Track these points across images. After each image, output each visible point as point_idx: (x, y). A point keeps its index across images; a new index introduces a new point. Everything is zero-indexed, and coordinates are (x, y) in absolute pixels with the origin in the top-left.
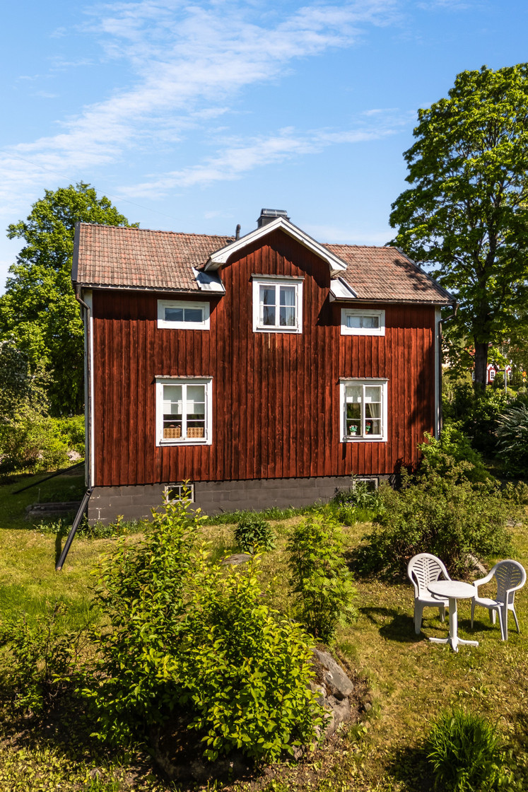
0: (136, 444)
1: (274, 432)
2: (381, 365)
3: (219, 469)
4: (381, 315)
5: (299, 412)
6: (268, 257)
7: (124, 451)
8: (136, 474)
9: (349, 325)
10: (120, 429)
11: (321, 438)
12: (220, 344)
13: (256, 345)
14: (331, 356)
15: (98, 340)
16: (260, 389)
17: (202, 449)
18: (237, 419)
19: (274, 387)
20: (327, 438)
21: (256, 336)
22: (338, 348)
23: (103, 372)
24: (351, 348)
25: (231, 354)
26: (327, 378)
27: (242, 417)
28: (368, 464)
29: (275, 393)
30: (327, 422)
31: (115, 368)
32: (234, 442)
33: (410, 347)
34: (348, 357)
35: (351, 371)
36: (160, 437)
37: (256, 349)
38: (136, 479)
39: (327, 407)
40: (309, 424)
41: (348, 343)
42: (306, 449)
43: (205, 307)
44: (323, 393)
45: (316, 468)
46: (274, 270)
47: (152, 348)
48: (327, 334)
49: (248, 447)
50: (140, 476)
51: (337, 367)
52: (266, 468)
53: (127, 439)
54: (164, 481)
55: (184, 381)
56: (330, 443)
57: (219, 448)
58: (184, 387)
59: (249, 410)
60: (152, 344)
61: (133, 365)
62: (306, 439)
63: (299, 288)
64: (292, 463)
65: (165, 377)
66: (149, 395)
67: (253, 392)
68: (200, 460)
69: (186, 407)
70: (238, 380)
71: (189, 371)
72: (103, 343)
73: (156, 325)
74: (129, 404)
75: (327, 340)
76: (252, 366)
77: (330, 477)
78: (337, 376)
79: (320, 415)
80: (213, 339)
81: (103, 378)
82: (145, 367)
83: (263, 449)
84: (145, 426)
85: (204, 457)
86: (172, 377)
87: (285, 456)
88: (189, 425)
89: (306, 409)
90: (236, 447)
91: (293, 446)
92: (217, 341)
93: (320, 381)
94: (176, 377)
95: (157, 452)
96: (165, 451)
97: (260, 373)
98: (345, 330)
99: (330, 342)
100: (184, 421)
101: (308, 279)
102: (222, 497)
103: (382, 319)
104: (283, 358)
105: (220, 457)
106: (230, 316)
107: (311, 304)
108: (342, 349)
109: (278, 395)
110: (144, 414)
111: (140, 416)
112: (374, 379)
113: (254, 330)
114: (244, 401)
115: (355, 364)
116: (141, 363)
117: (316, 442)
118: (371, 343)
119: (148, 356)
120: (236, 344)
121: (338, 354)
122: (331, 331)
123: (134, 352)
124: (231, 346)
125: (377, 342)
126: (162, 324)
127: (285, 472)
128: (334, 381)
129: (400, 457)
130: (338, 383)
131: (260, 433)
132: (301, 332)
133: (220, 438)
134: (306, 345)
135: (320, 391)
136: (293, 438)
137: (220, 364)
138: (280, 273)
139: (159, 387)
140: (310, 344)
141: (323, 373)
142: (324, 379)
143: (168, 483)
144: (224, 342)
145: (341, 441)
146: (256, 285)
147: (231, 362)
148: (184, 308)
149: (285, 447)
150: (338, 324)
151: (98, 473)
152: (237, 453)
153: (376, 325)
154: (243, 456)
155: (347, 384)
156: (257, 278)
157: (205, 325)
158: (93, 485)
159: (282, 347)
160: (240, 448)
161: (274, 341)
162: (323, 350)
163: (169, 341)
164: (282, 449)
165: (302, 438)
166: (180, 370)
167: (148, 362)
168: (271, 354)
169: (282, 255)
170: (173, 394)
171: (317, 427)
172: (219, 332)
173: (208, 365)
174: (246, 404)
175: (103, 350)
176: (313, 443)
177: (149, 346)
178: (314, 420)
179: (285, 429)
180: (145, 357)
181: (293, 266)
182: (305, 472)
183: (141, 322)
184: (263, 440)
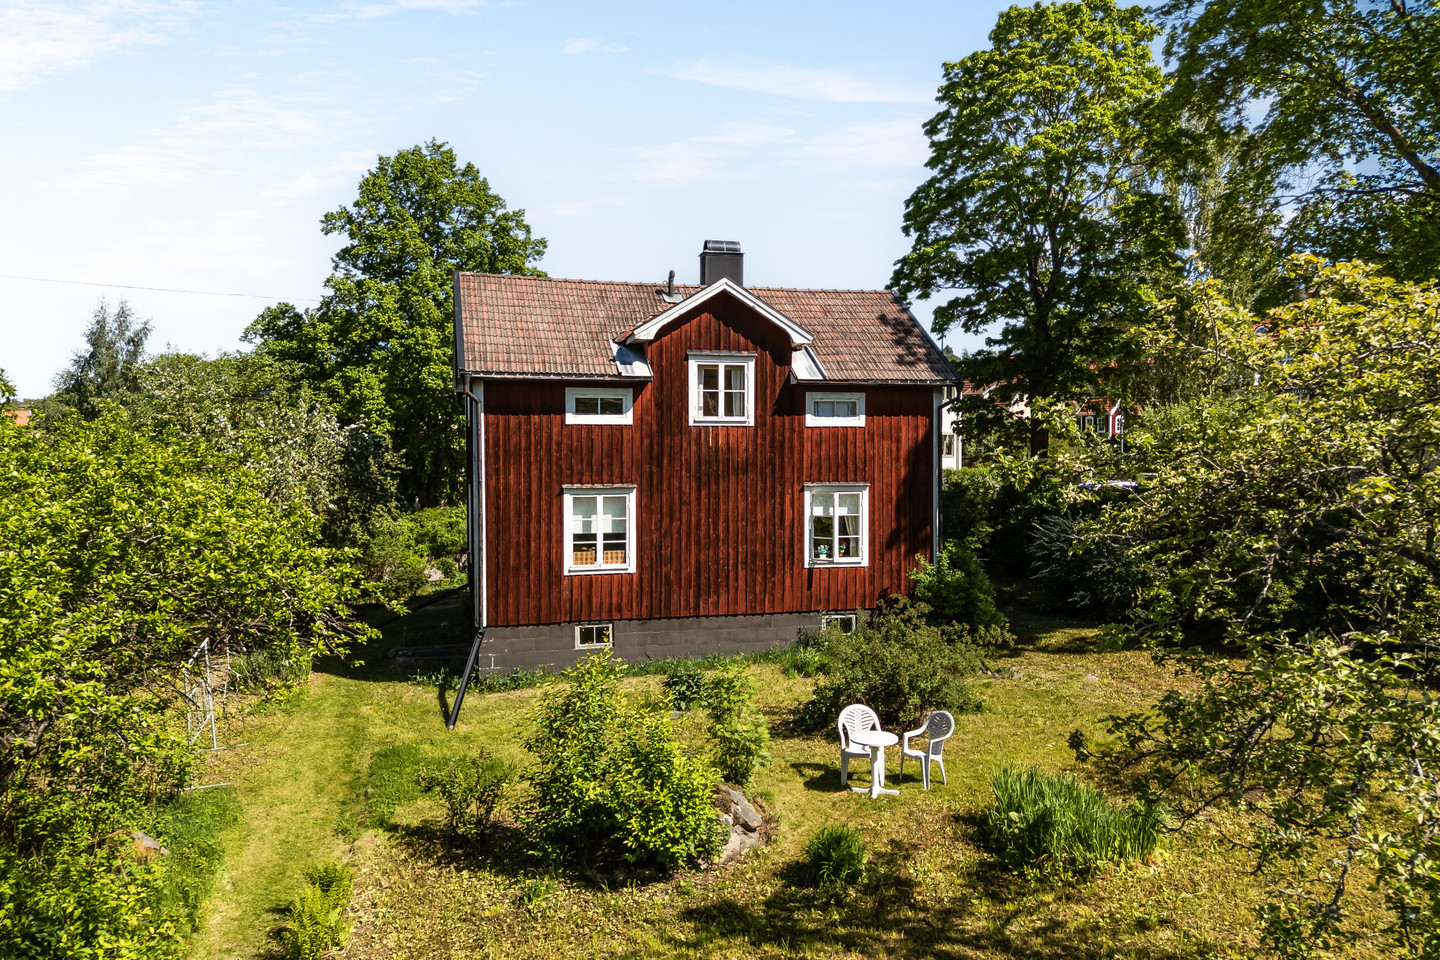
0: (539, 573)
1: (717, 555)
2: (860, 466)
3: (644, 604)
4: (860, 399)
5: (749, 529)
6: (708, 327)
7: (523, 581)
8: (540, 611)
9: (817, 414)
10: (518, 554)
11: (779, 562)
12: (646, 442)
13: (693, 442)
14: (792, 454)
15: (491, 441)
16: (699, 499)
17: (623, 578)
18: (668, 540)
19: (717, 497)
20: (788, 563)
21: (694, 431)
22: (802, 444)
23: (498, 482)
24: (819, 444)
25: (661, 455)
26: (788, 484)
27: (675, 536)
28: (842, 596)
29: (717, 504)
30: (787, 542)
31: (512, 476)
32: (664, 569)
33: (898, 441)
34: (815, 456)
35: (820, 473)
36: (570, 564)
37: (694, 448)
38: (539, 617)
39: (787, 522)
40: (764, 544)
41: (815, 437)
42: (759, 578)
43: (626, 396)
44: (782, 504)
45: (772, 602)
46: (717, 345)
47: (559, 450)
48: (787, 426)
49: (683, 576)
50: (543, 613)
51: (801, 470)
52: (706, 602)
53: (528, 566)
54: (574, 620)
55: (600, 491)
56: (792, 569)
57: (646, 576)
58: (600, 499)
59: (684, 527)
60: (559, 444)
61: (534, 472)
62: (759, 563)
63: (750, 369)
64: (741, 595)
65: (576, 486)
66: (555, 510)
67: (689, 504)
68: (620, 593)
69: (602, 524)
70: (669, 488)
71: (605, 478)
72: (496, 444)
73: (563, 420)
74: (529, 522)
75: (787, 434)
76: (689, 470)
77: (791, 613)
78: (800, 481)
79: (778, 532)
80: (637, 436)
81: (497, 489)
82: (549, 474)
83: (703, 578)
84: (549, 549)
85: (625, 590)
86: (585, 486)
87: (731, 587)
88: (606, 547)
89: (760, 525)
90: (667, 576)
91: (741, 574)
92: (642, 439)
93: (779, 488)
94: (590, 486)
95: (566, 582)
96: (576, 581)
97: (699, 479)
98: (811, 421)
99: (791, 436)
100: (600, 542)
101: (762, 355)
102: (649, 640)
103: (861, 404)
104: (728, 459)
105: (646, 588)
106: (659, 405)
107: (766, 387)
108: (807, 445)
109: (722, 507)
110: (549, 534)
111: (543, 537)
112: (851, 484)
113: (691, 423)
114: (677, 515)
115: (825, 464)
116: (544, 469)
117: (773, 567)
118: (846, 437)
119: (554, 459)
120: (666, 441)
121: (801, 453)
122: (792, 423)
123: (536, 455)
124: (661, 444)
125: (855, 435)
126: (571, 419)
127: (731, 608)
128: (797, 487)
129: (885, 587)
130: (802, 490)
131: (698, 557)
132: (752, 424)
133: (646, 564)
134: (759, 441)
135: (778, 500)
136: (742, 563)
137: (646, 467)
138: (725, 348)
139: (568, 499)
140: (764, 439)
141: (782, 477)
142: (783, 485)
143: (579, 622)
144: (651, 440)
145: (806, 566)
146: (693, 366)
147: (660, 466)
148: (599, 397)
149: (731, 574)
150: (803, 413)
151: (491, 609)
152: (669, 583)
153: (853, 413)
154: (676, 587)
155: (815, 491)
156: (695, 356)
157: (626, 419)
158: (485, 625)
159: (728, 444)
160: (672, 576)
161: (716, 437)
162: (782, 447)
163: (580, 440)
164: (728, 577)
165: (754, 562)
166: (595, 478)
167: (554, 468)
168: (712, 454)
169: (727, 325)
170: (586, 507)
171: (774, 547)
172: (644, 427)
173: (630, 470)
174: (681, 520)
175: (496, 454)
176: (768, 570)
177: (554, 447)
178: (770, 539)
179: (731, 551)
180: (550, 462)
181: (742, 339)
182: (758, 608)
183: (545, 418)
184: (703, 566)
